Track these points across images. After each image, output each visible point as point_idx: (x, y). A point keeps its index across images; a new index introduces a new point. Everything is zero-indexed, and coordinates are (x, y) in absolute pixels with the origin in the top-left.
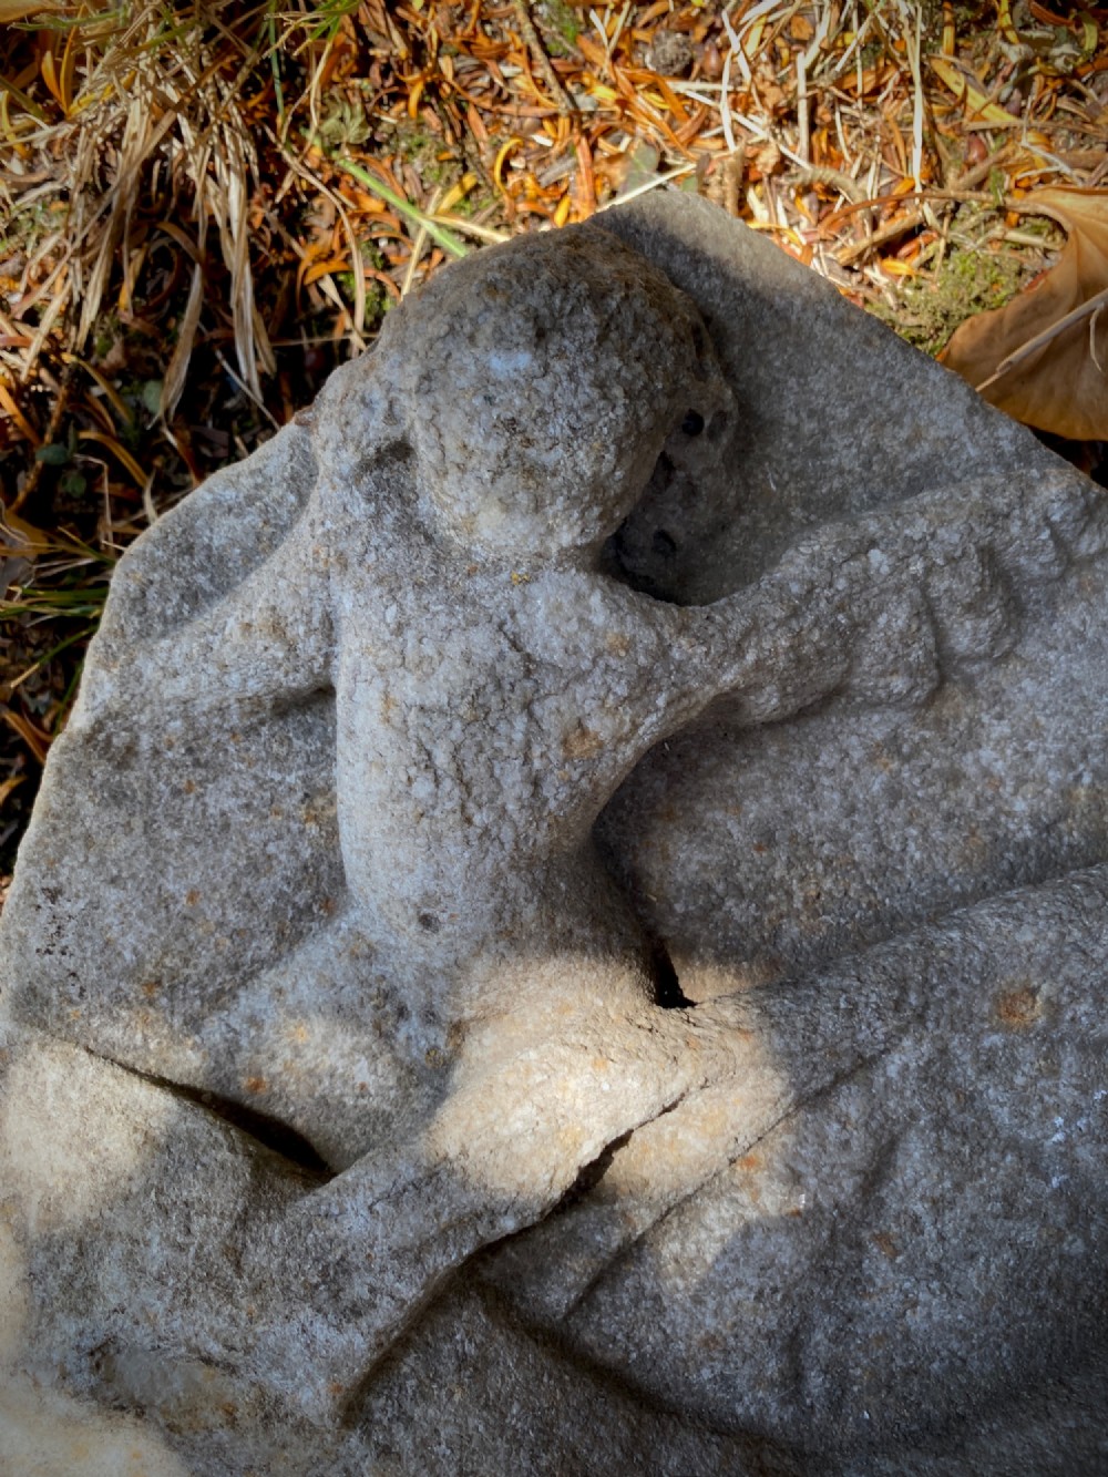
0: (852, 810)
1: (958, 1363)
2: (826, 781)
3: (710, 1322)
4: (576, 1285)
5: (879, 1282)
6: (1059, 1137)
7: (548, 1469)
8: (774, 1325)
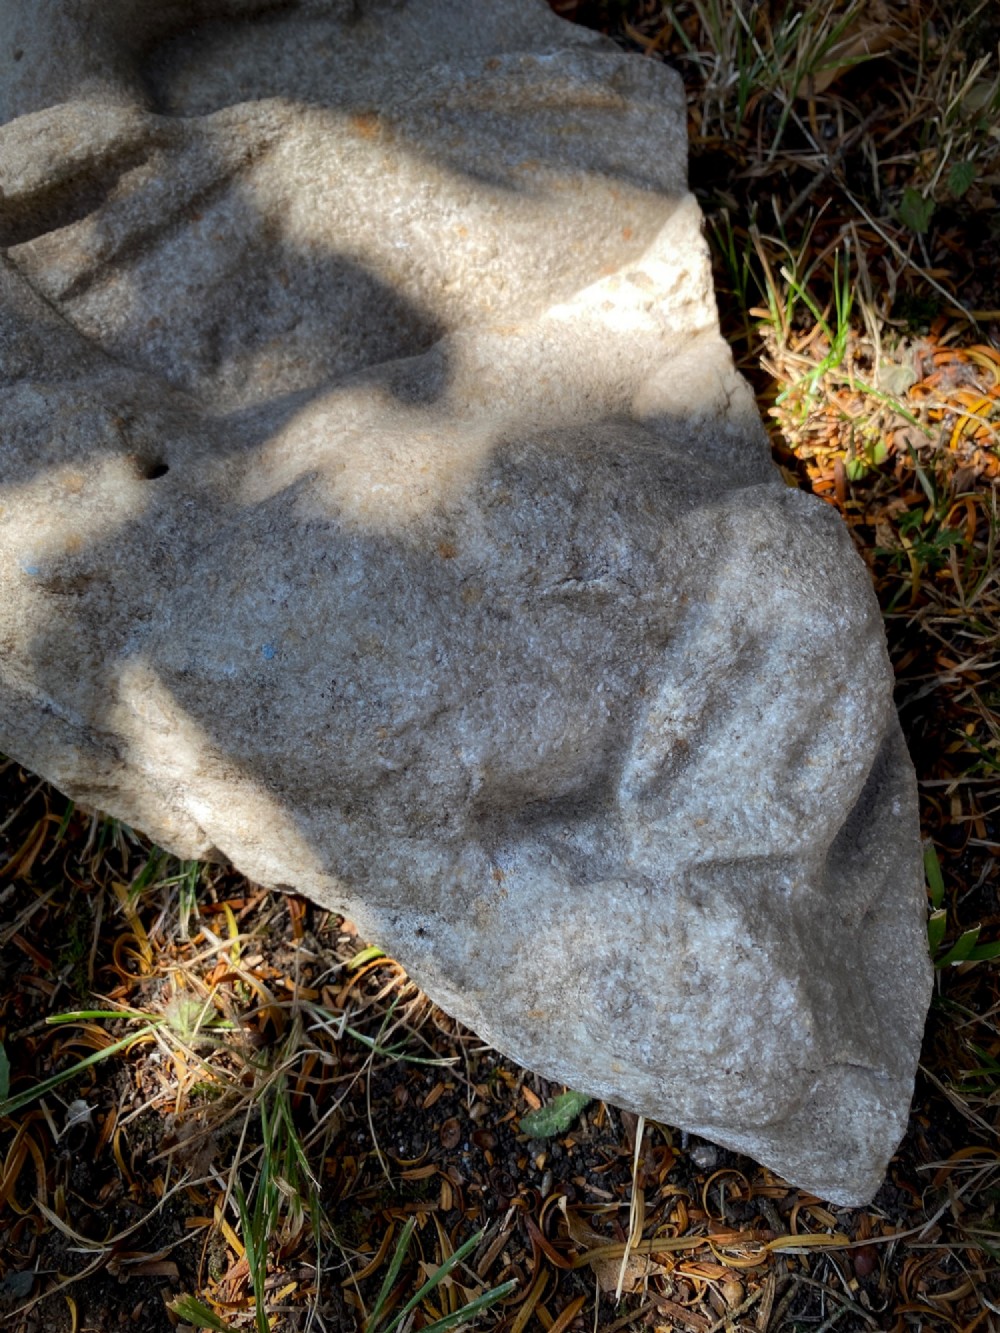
0: (300, 73)
1: (329, 361)
2: (287, 57)
3: (157, 309)
4: (69, 271)
5: (278, 305)
6: (399, 210)
7: (15, 341)
8: (198, 315)
